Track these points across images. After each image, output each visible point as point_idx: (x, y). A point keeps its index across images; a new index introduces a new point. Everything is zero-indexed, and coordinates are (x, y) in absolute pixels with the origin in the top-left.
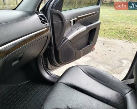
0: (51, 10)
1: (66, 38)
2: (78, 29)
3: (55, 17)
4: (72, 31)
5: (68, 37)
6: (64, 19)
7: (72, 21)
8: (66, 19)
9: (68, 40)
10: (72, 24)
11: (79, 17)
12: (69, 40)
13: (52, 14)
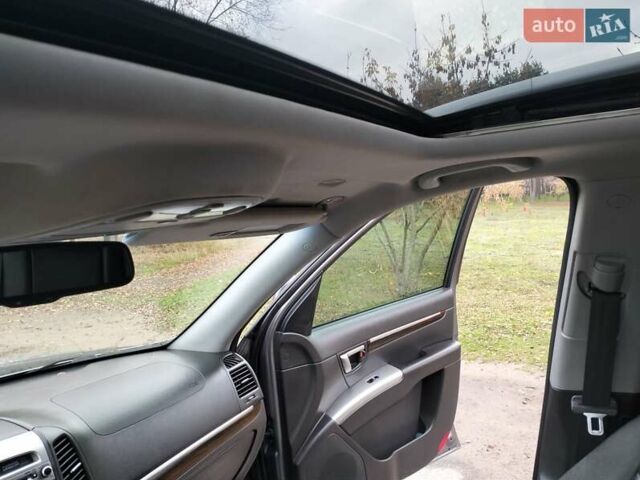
0: (276, 335)
1: (327, 418)
2: (371, 381)
3: (287, 354)
4: (349, 390)
5: (334, 414)
6: (318, 356)
7: (345, 357)
8: (323, 356)
9: (334, 424)
10: (348, 369)
11: (372, 340)
12: (339, 423)
13: (279, 345)
